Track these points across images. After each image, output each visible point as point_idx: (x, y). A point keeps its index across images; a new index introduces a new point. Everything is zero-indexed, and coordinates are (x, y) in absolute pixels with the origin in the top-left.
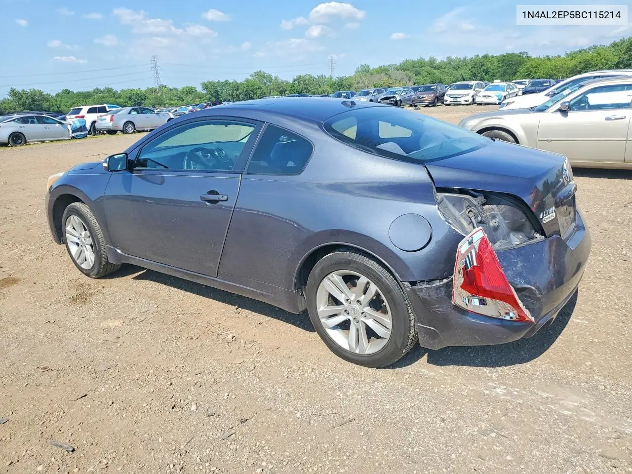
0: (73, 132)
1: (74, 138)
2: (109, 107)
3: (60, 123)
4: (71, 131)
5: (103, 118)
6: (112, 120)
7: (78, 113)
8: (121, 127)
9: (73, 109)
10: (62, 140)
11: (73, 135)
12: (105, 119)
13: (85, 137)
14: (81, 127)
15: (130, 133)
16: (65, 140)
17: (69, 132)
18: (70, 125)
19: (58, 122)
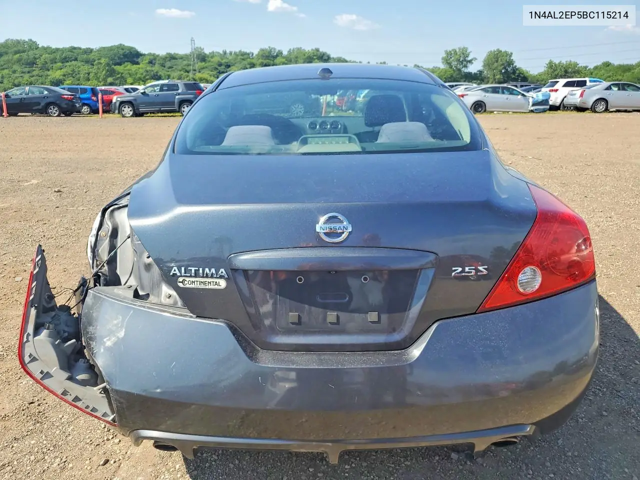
0: (534, 105)
1: (532, 111)
2: (590, 81)
3: (523, 95)
4: (531, 104)
5: (574, 92)
6: (582, 95)
7: (553, 86)
8: (590, 104)
9: (551, 82)
10: (519, 112)
11: (532, 108)
12: (575, 94)
13: (544, 111)
14: (543, 101)
15: (599, 112)
16: (523, 113)
17: (529, 105)
18: (533, 98)
19: (520, 93)
